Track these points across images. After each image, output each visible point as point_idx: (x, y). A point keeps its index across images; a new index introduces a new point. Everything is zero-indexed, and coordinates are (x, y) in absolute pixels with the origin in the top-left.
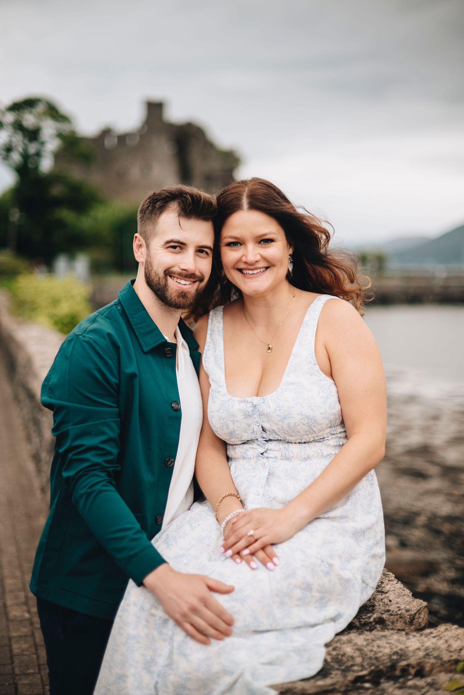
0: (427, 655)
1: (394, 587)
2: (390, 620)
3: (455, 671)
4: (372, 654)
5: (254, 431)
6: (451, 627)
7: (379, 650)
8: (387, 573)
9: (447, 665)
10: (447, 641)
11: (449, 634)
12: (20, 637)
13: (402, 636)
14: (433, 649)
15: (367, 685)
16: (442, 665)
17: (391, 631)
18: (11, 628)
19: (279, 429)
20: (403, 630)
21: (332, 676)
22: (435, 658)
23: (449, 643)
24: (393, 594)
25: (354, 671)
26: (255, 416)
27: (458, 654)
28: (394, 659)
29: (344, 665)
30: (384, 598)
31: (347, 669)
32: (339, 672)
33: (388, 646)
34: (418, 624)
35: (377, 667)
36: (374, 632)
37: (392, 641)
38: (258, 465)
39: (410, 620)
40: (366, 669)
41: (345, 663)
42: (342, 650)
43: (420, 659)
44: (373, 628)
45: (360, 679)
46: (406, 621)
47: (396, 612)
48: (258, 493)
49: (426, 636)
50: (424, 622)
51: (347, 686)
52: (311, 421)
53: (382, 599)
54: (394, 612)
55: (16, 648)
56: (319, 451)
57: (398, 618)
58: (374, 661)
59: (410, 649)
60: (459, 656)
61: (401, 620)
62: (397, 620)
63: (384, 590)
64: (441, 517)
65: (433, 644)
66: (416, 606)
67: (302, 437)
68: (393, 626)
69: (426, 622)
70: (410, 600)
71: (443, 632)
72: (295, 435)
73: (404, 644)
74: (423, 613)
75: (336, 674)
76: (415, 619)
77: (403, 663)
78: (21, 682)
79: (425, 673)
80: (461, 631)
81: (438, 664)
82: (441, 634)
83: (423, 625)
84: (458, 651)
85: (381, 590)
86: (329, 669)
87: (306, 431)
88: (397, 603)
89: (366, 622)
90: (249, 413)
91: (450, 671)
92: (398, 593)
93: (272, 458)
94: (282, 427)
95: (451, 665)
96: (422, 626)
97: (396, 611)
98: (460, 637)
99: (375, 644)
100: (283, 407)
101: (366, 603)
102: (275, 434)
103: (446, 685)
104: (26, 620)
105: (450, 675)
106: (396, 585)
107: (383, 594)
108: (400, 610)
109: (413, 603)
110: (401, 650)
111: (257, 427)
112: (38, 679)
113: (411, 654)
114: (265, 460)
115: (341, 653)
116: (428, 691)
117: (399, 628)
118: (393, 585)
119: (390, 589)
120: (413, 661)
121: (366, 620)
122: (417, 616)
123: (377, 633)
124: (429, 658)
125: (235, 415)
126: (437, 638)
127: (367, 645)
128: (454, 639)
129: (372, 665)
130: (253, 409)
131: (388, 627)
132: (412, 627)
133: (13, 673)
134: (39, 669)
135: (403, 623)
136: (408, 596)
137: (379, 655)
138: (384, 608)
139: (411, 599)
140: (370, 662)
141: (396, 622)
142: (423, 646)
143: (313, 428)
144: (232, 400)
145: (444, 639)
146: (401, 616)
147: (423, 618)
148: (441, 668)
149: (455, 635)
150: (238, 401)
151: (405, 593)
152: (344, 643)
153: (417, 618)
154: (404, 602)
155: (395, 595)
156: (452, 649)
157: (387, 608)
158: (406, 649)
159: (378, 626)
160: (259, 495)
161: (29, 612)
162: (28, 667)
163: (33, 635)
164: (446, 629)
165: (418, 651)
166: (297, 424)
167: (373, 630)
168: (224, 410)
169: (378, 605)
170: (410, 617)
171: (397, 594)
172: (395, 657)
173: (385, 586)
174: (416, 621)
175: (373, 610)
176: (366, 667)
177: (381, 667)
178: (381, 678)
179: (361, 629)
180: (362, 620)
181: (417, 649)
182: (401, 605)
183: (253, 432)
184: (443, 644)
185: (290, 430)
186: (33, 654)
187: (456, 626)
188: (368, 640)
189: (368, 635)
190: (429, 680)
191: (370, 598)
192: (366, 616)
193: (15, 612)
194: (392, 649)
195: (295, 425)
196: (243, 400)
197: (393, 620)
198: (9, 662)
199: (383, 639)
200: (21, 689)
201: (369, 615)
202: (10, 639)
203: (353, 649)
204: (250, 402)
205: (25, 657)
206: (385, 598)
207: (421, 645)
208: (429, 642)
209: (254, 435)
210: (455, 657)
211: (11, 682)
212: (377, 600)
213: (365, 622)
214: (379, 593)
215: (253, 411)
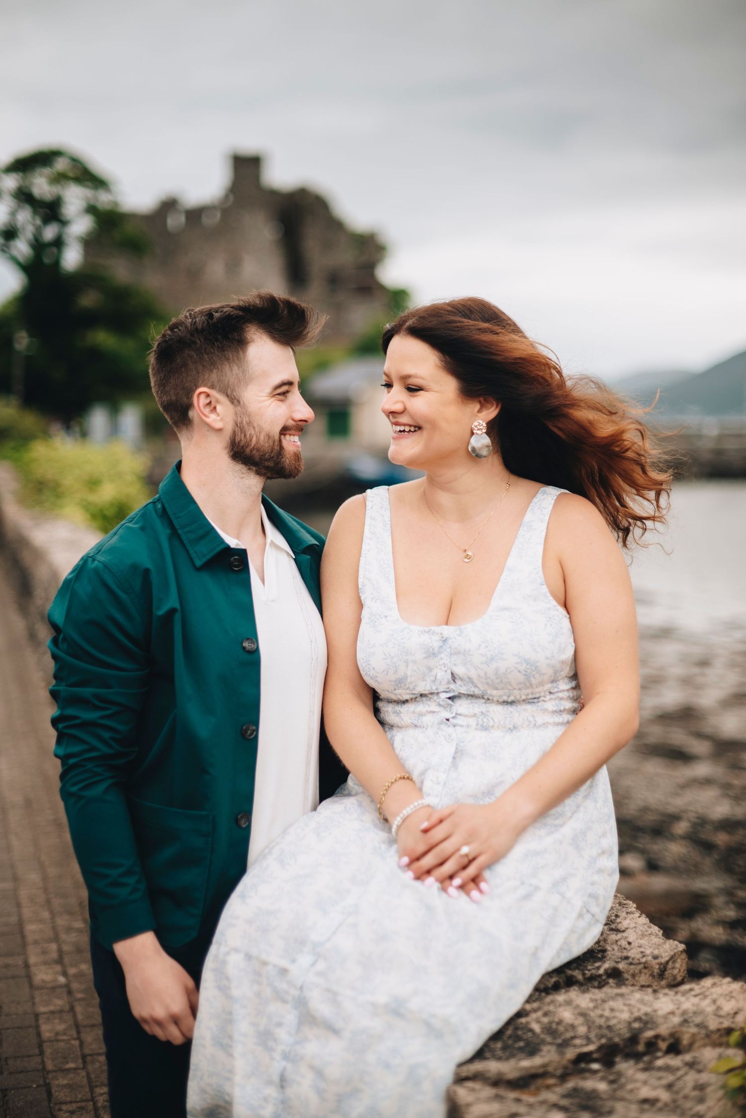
0: (685, 1021)
1: (635, 923)
2: (629, 971)
3: (727, 1045)
4: (602, 1022)
5: (436, 678)
6: (721, 981)
7: (613, 1014)
8: (625, 902)
9: (715, 1037)
10: (714, 1001)
11: (717, 991)
12: (52, 1012)
13: (647, 995)
14: (695, 1013)
15: (595, 1066)
16: (708, 1036)
17: (631, 988)
18: (37, 1000)
19: (479, 676)
20: (649, 986)
21: (543, 1053)
22: (698, 1026)
23: (718, 1003)
24: (634, 933)
25: (575, 1046)
26: (442, 656)
27: (731, 1020)
28: (635, 1029)
29: (560, 1037)
30: (619, 940)
31: (564, 1045)
32: (553, 1049)
33: (626, 1008)
34: (672, 978)
35: (610, 1039)
36: (606, 989)
37: (632, 1002)
38: (440, 737)
39: (660, 971)
40: (593, 1043)
41: (562, 1034)
42: (557, 1015)
43: (674, 1027)
44: (603, 983)
45: (584, 1058)
46: (653, 972)
47: (639, 960)
48: (437, 781)
49: (684, 994)
50: (681, 974)
51: (565, 1068)
52: (530, 668)
53: (617, 941)
54: (636, 959)
55: (47, 1030)
56: (531, 719)
57: (642, 969)
58: (605, 1032)
59: (660, 1013)
60: (733, 1022)
61: (646, 971)
62: (640, 972)
63: (620, 927)
64: (712, 822)
65: (693, 1005)
66: (669, 951)
67: (512, 692)
68: (633, 980)
69: (684, 975)
70: (659, 941)
71: (708, 988)
72: (503, 689)
73: (651, 1006)
74: (679, 960)
75: (549, 1051)
76: (667, 969)
77: (649, 1034)
78: (57, 1082)
79: (681, 1047)
80: (736, 986)
81: (702, 1036)
82: (705, 992)
83: (679, 979)
84: (732, 1016)
85: (616, 927)
86: (539, 1044)
87: (520, 683)
88: (640, 947)
89: (594, 976)
90: (434, 650)
91: (720, 1045)
92: (641, 931)
93: (462, 726)
94: (486, 673)
95: (721, 1036)
96: (678, 981)
97: (638, 958)
98: (734, 994)
99: (607, 1006)
100: (492, 642)
101: (592, 947)
102: (471, 685)
103: (712, 1065)
104: (61, 986)
105: (718, 1050)
106: (638, 919)
107: (618, 933)
108: (644, 956)
109: (664, 946)
110: (646, 1014)
111: (443, 673)
112: (83, 1077)
113: (660, 1020)
114: (451, 730)
115: (556, 1020)
116: (686, 1074)
117: (643, 983)
118: (633, 919)
119: (630, 926)
120: (664, 1030)
121: (593, 972)
122: (670, 965)
123: (610, 990)
124: (689, 1027)
125: (411, 653)
126: (700, 997)
127: (596, 1007)
128: (725, 999)
129: (602, 1036)
130: (442, 644)
131: (627, 982)
132: (663, 983)
133: (44, 1068)
134: (84, 1062)
135: (649, 976)
136: (657, 935)
137: (613, 1022)
138: (619, 954)
139: (661, 941)
140: (599, 1033)
141: (639, 975)
142: (678, 1008)
143: (532, 679)
144: (408, 629)
145: (712, 999)
146: (646, 966)
147: (679, 968)
148: (707, 1041)
149: (727, 992)
150: (419, 631)
151: (652, 932)
152: (560, 1005)
153: (670, 969)
154: (650, 945)
155: (637, 935)
156: (722, 1013)
157: (625, 954)
158: (653, 1013)
159: (611, 981)
160: (438, 783)
161: (65, 974)
162: (66, 1060)
163: (72, 1009)
164: (714, 984)
165: (671, 1016)
166: (509, 671)
167: (604, 986)
168: (394, 644)
169: (611, 950)
170: (660, 967)
171: (640, 933)
172: (636, 1025)
173: (622, 921)
174: (669, 973)
175: (604, 957)
176: (594, 1039)
177: (617, 1040)
178: (615, 1056)
179: (585, 985)
180: (587, 972)
181: (669, 1013)
182: (646, 950)
183: (435, 681)
184: (709, 1005)
185: (497, 678)
186: (75, 1039)
187: (728, 979)
188: (596, 1000)
189: (598, 994)
190: (688, 1057)
191: (599, 939)
192: (592, 965)
193: (43, 975)
194: (632, 1013)
195: (506, 671)
196: (427, 629)
197: (634, 972)
198: (37, 1051)
199: (620, 999)
200: (57, 1094)
201: (597, 965)
202: (37, 1016)
203: (573, 1014)
204: (437, 634)
205: (62, 1044)
206: (621, 939)
207: (675, 1007)
208: (688, 1003)
209: (435, 685)
210: (726, 1024)
211: (41, 1082)
212: (610, 943)
213: (591, 975)
214: (611, 932)
215: (441, 647)
